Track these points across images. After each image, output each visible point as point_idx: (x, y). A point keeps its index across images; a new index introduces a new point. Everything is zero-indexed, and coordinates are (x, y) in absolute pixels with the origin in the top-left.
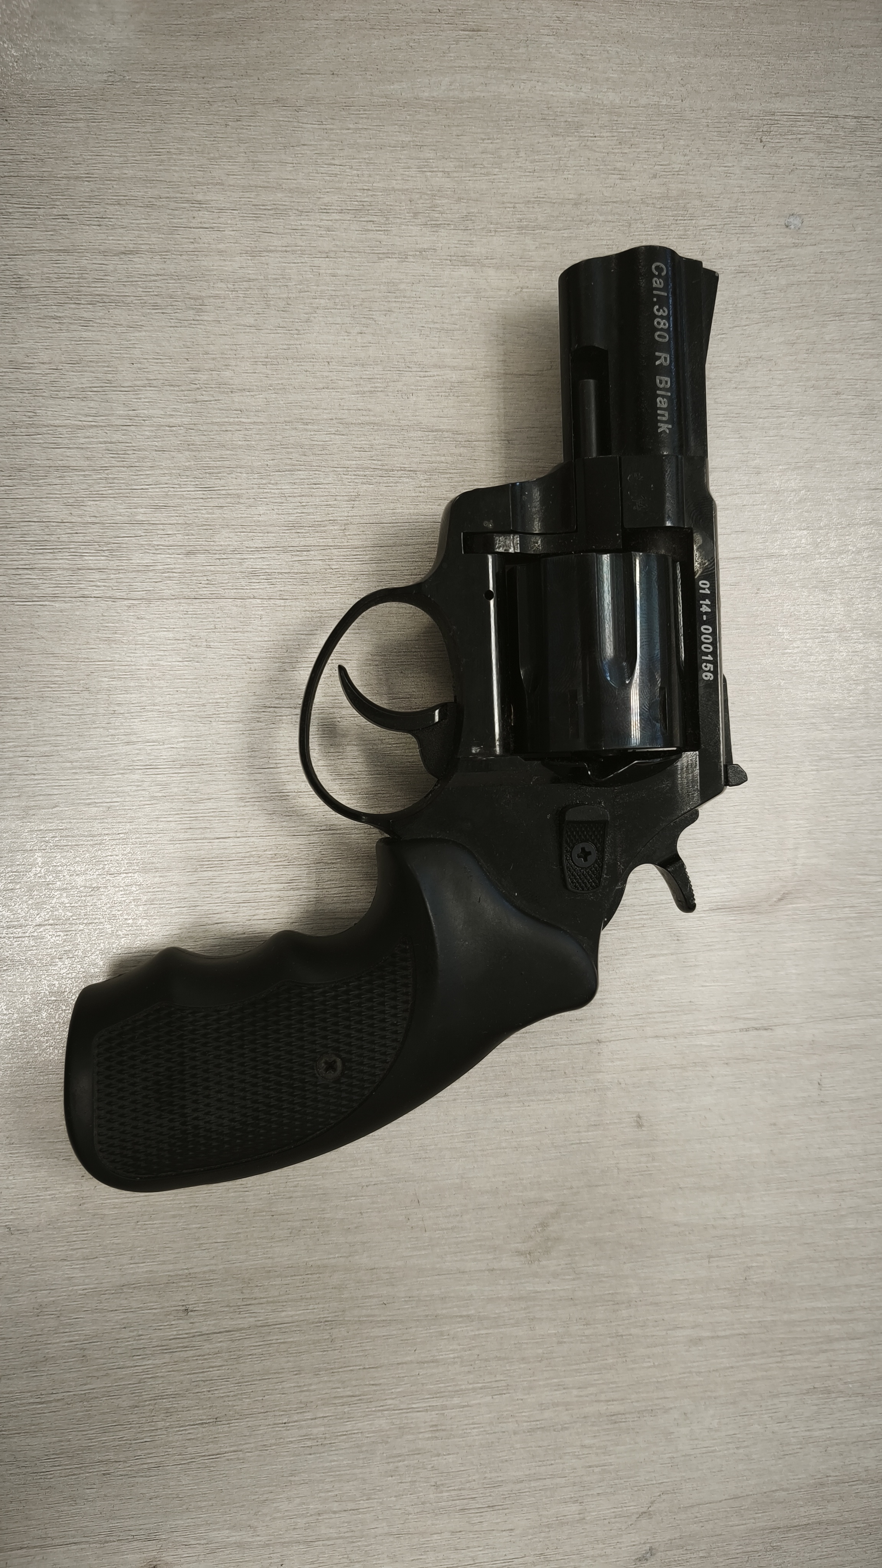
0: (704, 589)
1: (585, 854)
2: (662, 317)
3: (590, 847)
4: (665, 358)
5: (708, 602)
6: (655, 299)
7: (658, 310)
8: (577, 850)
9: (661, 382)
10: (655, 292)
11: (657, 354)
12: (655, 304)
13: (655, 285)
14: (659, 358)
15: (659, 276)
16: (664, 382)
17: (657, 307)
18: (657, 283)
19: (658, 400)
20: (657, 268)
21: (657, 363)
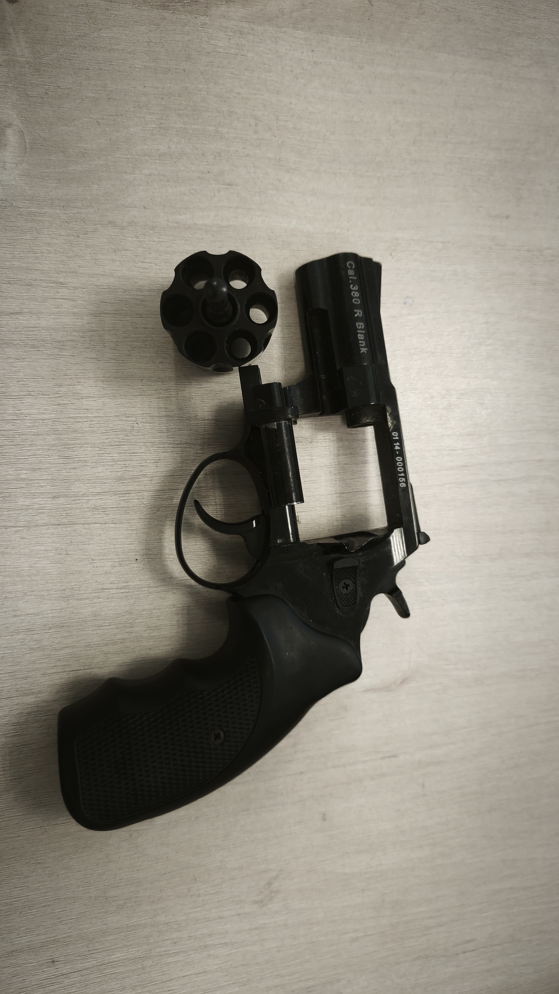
0: (395, 437)
1: (347, 586)
2: (355, 291)
3: (348, 582)
4: (360, 313)
5: (398, 444)
6: (350, 282)
7: (353, 287)
8: (342, 584)
9: (359, 326)
10: (350, 278)
11: (355, 311)
12: (350, 284)
13: (349, 274)
14: (356, 313)
15: (351, 269)
16: (360, 325)
17: (352, 286)
18: (351, 272)
19: (359, 335)
20: (350, 264)
21: (356, 315)
